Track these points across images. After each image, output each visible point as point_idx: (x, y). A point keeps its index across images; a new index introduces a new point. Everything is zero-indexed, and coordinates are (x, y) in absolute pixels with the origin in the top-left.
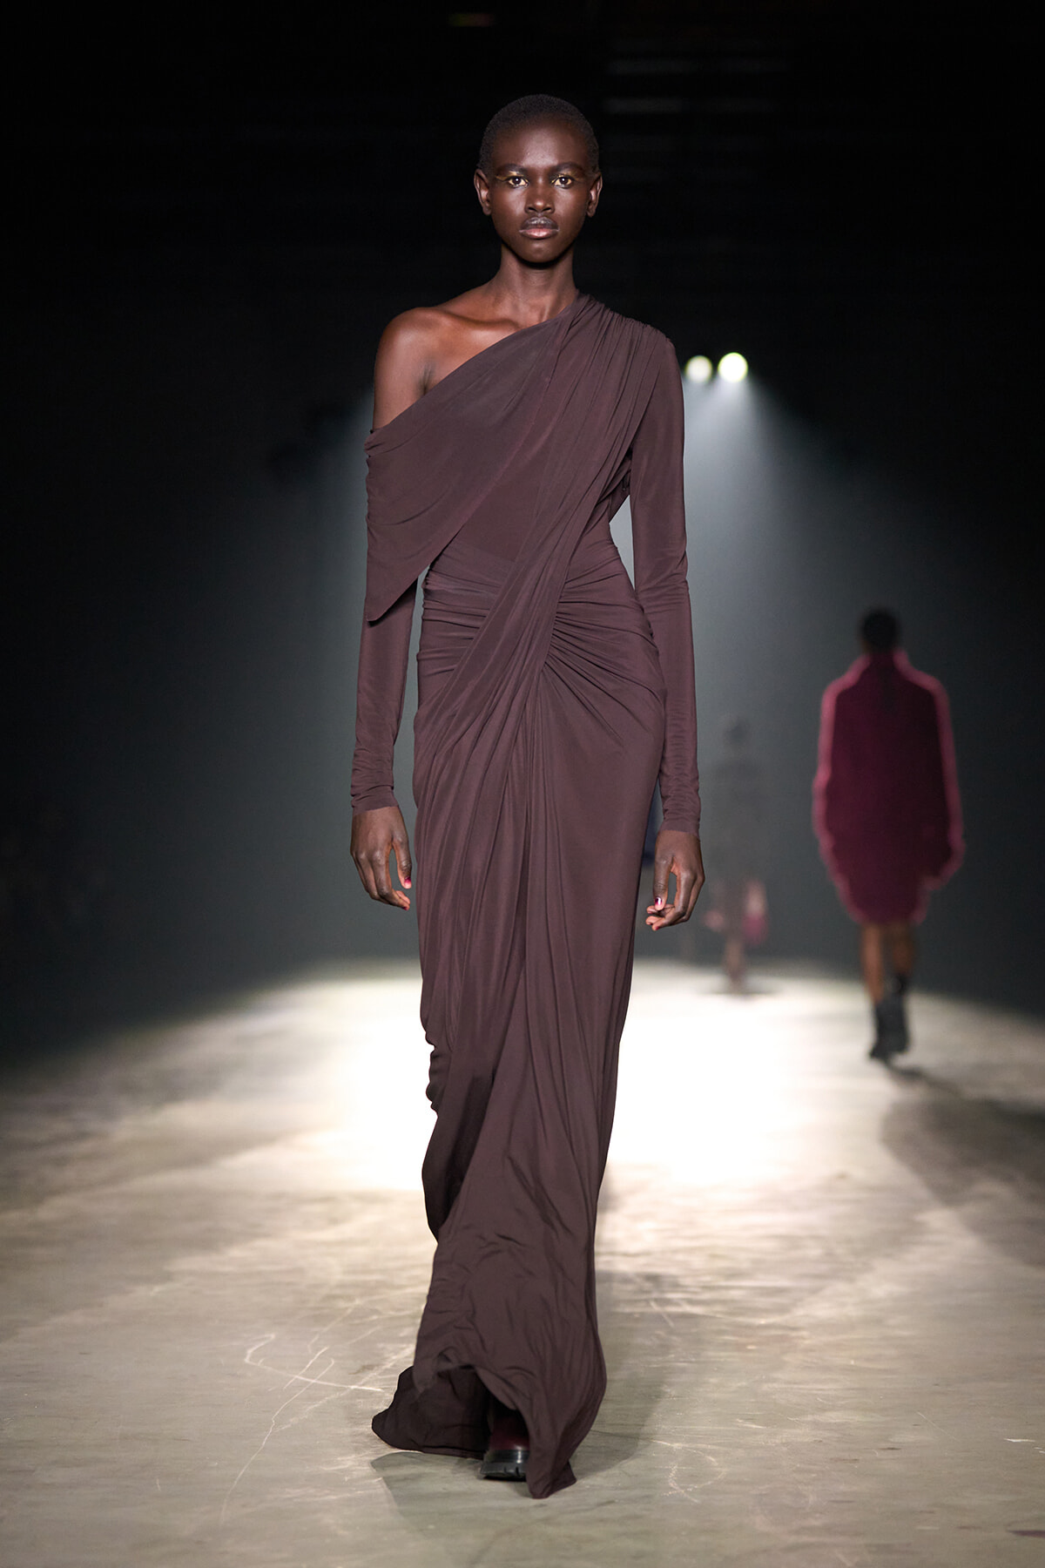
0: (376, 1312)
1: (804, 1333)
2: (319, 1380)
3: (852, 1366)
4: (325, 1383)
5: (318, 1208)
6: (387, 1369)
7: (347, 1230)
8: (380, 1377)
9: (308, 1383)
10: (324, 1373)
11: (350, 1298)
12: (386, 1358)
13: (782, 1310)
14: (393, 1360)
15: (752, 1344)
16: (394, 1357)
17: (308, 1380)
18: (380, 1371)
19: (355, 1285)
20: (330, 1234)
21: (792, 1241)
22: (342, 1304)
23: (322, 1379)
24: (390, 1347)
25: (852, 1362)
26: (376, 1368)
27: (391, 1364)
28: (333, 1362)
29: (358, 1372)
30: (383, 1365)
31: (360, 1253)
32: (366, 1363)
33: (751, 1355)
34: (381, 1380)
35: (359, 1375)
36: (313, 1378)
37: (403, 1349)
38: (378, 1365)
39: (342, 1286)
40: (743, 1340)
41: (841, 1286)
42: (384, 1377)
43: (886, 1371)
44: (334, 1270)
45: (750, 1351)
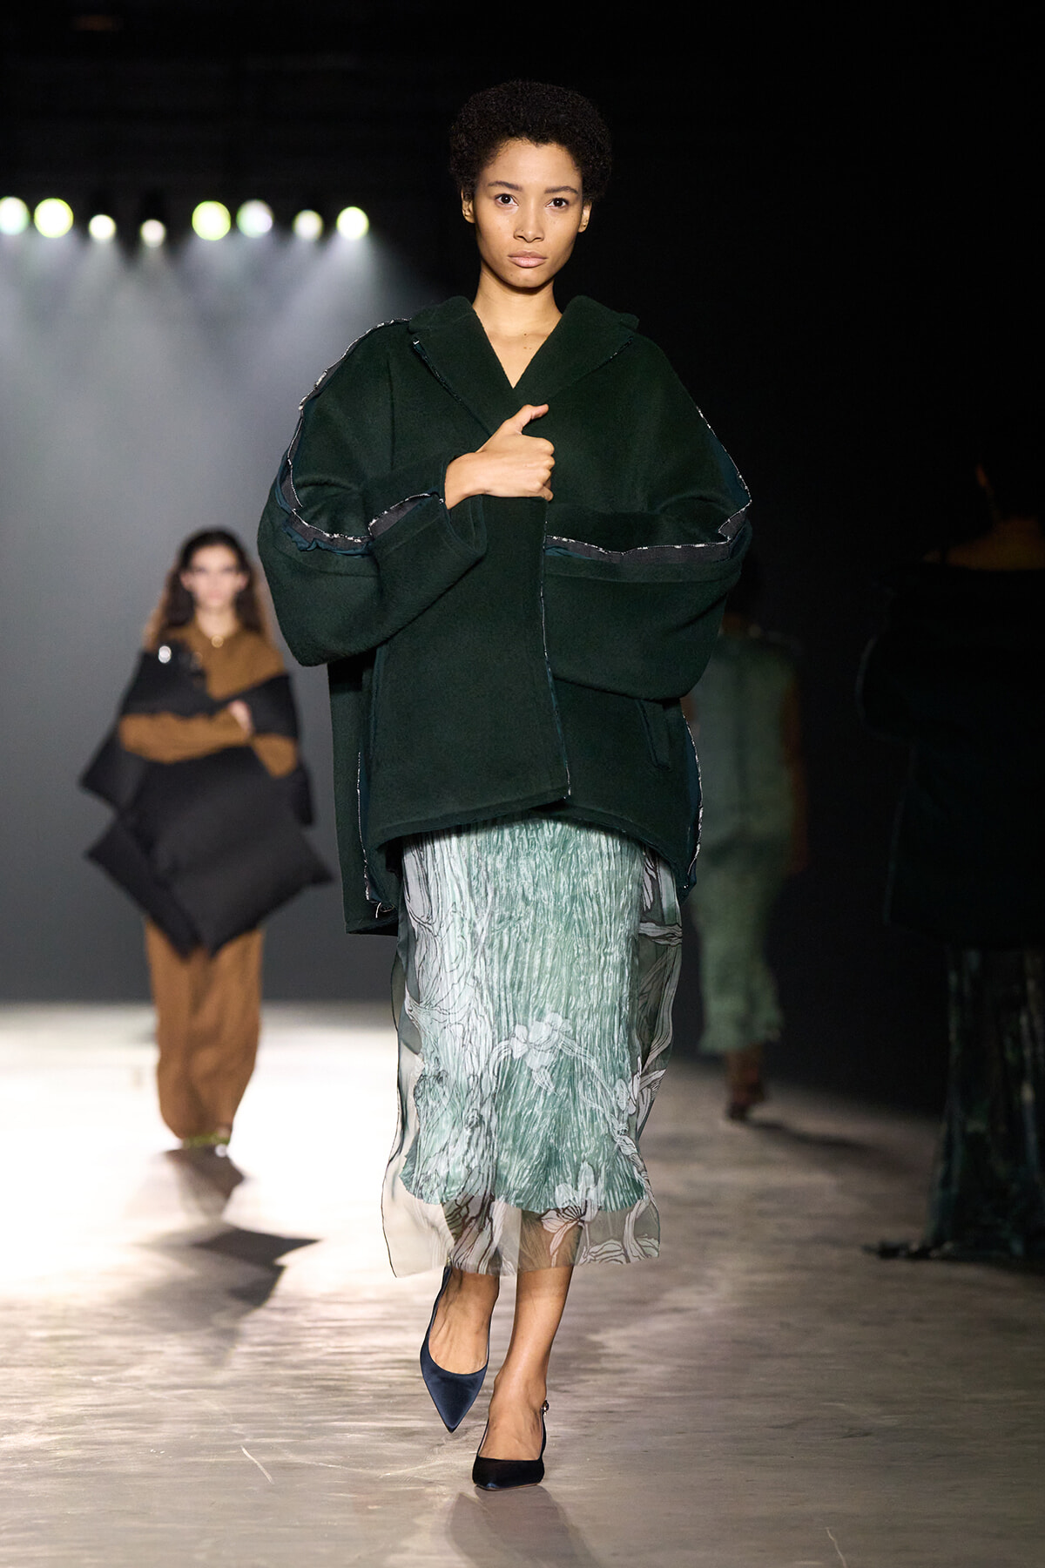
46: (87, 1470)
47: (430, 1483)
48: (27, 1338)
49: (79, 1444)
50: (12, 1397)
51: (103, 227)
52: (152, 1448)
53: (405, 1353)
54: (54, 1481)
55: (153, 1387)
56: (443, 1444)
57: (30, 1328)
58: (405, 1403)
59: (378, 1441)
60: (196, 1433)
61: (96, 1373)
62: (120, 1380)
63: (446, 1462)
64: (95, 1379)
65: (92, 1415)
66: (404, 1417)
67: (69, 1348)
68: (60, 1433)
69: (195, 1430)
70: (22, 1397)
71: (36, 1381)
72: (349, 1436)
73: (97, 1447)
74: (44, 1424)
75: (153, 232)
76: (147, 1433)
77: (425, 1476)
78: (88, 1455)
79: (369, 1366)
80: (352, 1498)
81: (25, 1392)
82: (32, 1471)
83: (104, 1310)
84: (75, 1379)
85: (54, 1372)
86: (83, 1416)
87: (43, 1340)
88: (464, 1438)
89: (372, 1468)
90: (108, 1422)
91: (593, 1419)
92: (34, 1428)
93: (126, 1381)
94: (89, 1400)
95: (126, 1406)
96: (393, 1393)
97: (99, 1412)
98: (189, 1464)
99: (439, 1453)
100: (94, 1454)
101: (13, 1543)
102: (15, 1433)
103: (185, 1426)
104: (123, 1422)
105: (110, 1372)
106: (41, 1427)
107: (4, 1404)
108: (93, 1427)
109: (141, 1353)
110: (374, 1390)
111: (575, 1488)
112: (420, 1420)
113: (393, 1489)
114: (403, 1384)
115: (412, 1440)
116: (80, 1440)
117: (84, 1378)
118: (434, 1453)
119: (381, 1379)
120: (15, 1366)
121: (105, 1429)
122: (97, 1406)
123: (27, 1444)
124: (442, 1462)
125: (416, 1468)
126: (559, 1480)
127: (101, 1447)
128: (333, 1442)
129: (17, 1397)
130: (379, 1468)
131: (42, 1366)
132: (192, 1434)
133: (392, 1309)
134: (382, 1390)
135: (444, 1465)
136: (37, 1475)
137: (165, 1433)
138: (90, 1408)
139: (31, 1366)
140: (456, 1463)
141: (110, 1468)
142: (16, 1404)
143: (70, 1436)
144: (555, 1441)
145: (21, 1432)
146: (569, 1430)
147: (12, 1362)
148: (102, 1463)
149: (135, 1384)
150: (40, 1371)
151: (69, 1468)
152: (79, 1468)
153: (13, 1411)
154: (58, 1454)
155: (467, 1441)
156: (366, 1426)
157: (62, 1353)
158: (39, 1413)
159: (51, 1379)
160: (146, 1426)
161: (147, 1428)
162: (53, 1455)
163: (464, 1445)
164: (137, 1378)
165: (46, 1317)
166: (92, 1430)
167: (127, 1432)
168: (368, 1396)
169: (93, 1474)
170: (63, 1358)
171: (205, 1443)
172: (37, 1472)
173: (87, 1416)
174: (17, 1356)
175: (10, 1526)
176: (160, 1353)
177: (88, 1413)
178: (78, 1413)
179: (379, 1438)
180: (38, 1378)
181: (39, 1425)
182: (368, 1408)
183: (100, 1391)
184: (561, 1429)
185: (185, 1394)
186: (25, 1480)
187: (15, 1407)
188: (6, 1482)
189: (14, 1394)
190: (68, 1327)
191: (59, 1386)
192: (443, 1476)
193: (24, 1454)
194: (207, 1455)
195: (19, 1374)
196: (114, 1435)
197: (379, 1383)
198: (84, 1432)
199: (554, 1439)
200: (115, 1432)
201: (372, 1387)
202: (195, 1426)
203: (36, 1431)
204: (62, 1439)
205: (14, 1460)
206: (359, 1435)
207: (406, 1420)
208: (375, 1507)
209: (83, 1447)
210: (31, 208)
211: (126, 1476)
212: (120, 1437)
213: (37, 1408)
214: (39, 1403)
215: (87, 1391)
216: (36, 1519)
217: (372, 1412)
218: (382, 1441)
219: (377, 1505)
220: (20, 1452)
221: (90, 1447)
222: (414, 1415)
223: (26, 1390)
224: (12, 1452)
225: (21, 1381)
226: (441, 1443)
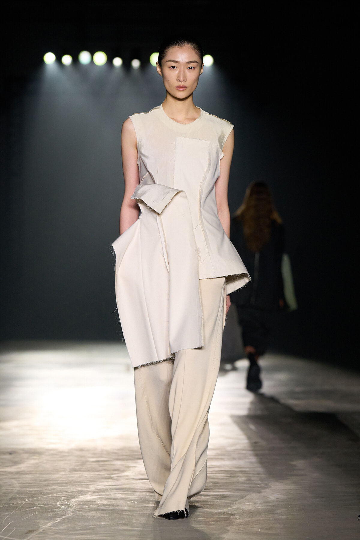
0: (35, 505)
1: (237, 516)
2: (8, 537)
3: (259, 532)
4: (11, 538)
5: (8, 457)
6: (41, 532)
7: (22, 467)
8: (36, 536)
9: (3, 538)
10: (10, 533)
11: (23, 499)
12: (41, 527)
13: (227, 506)
14: (44, 528)
15: (212, 522)
16: (44, 527)
17: (3, 537)
18: (37, 533)
19: (25, 493)
20: (13, 469)
21: (231, 474)
22: (19, 502)
23: (10, 536)
24: (42, 522)
25: (259, 530)
26: (35, 531)
27: (42, 530)
28: (15, 528)
29: (27, 533)
30: (39, 530)
31: (28, 478)
32: (31, 529)
33: (211, 526)
34: (37, 537)
35: (26, 535)
36: (6, 536)
37: (48, 523)
38: (36, 530)
39: (19, 493)
40: (208, 520)
41: (254, 495)
42: (38, 536)
43: (274, 534)
44: (16, 486)
45: (212, 524)
46: (109, 508)
47: (232, 515)
48: (88, 461)
49: (107, 499)
50: (82, 482)
51: (118, 62)
52: (133, 501)
53: (223, 468)
54: (98, 512)
55: (133, 479)
56: (237, 501)
57: (89, 457)
58: (223, 486)
59: (214, 499)
60: (148, 496)
61: (112, 474)
62: (121, 477)
63: (238, 507)
64: (112, 476)
65: (111, 489)
66: (223, 491)
67: (103, 465)
68: (100, 495)
69: (148, 495)
70: (86, 482)
71: (91, 476)
72: (203, 497)
73: (112, 500)
74: (94, 492)
75: (136, 64)
76: (130, 495)
77: (230, 512)
78: (110, 503)
79: (210, 472)
80: (204, 520)
81: (87, 480)
82: (89, 509)
83: (116, 451)
84: (105, 476)
85: (97, 473)
86: (108, 489)
87: (93, 462)
88: (245, 498)
89: (211, 509)
90: (116, 492)
91: (292, 492)
92: (90, 493)
93: (123, 477)
94: (110, 483)
95: (122, 486)
96: (219, 482)
97: (113, 488)
98: (145, 507)
99: (236, 504)
100: (112, 503)
101: (82, 534)
102: (84, 495)
103: (144, 493)
104: (122, 491)
105: (118, 474)
106: (92, 493)
107: (80, 485)
108: (111, 493)
109: (129, 467)
110: (212, 481)
111: (285, 517)
112: (229, 492)
113: (219, 517)
114: (223, 479)
115: (226, 499)
116: (107, 498)
117: (108, 475)
118: (233, 504)
119: (215, 477)
120: (84, 471)
121: (115, 494)
122: (113, 485)
123: (88, 499)
124: (236, 507)
125: (227, 509)
126: (278, 514)
127: (114, 500)
128: (197, 500)
129: (84, 482)
130: (214, 509)
131: (93, 471)
132: (147, 496)
133: (219, 452)
134: (215, 481)
135: (237, 508)
136: (91, 510)
137: (137, 496)
138: (110, 486)
139: (89, 471)
140: (242, 507)
141: (117, 508)
142: (84, 485)
143: (103, 496)
144: (277, 500)
145: (86, 495)
146: (282, 496)
147: (82, 470)
148: (114, 506)
149: (126, 478)
150: (92, 473)
151: (103, 508)
152: (106, 508)
153: (83, 487)
154: (99, 502)
155: (246, 499)
156: (209, 494)
157: (100, 467)
158: (92, 488)
159: (96, 476)
160: (130, 493)
161: (130, 494)
162: (97, 503)
163: (244, 501)
164: (127, 476)
165: (94, 454)
166: (111, 494)
167: (124, 495)
168: (210, 483)
169: (112, 510)
170: (101, 468)
171: (152, 499)
172: (91, 509)
173: (109, 489)
174: (84, 467)
175: (81, 528)
176: (135, 467)
177: (110, 488)
178: (106, 488)
179: (214, 498)
180: (91, 475)
181: (92, 492)
182: (210, 487)
183: (114, 480)
184: (280, 496)
185: (144, 482)
186: (87, 512)
187: (83, 486)
188: (80, 512)
189: (83, 481)
190: (102, 457)
191: (99, 478)
192: (237, 512)
193: (86, 502)
194: (152, 504)
195: (86, 474)
196: (119, 496)
197: (214, 478)
198: (108, 495)
199: (278, 499)
200: (119, 495)
201: (212, 480)
202: (148, 493)
203: (91, 494)
204: (100, 497)
205: (83, 505)
206: (207, 497)
207: (224, 492)
208: (213, 523)
209: (108, 500)
210: (92, 55)
211: (123, 511)
212: (121, 497)
213: (91, 486)
214: (92, 484)
215: (109, 480)
216: (91, 526)
217: (212, 489)
218: (216, 499)
219: (213, 522)
220: (85, 502)
221: (110, 500)
222: (227, 490)
223: (87, 479)
224: (82, 502)
225: (86, 476)
226: (236, 500)
